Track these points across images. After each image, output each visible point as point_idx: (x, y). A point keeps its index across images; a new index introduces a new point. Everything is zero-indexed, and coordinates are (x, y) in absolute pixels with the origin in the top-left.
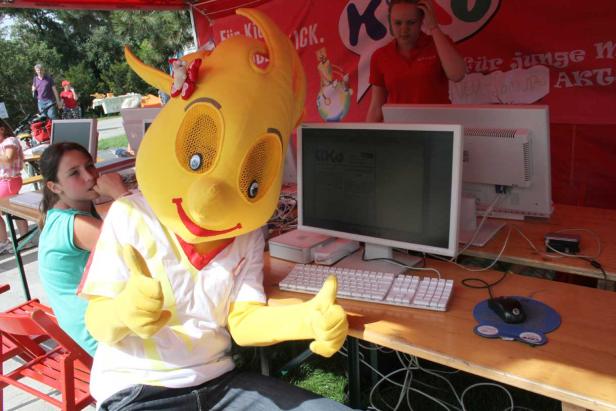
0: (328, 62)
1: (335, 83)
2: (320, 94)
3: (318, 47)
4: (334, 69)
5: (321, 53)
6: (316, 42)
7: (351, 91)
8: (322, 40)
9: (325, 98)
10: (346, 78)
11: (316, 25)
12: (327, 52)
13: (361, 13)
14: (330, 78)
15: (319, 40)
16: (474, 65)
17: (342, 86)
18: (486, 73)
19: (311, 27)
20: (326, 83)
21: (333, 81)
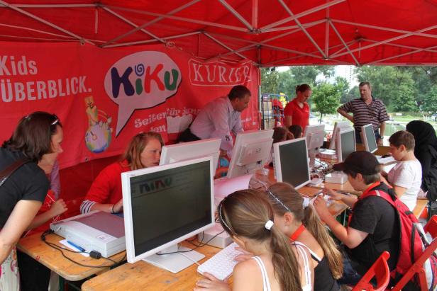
0: (95, 107)
1: (101, 123)
2: (88, 132)
3: (87, 94)
5: (89, 100)
6: (85, 91)
7: (112, 130)
8: (90, 90)
9: (93, 134)
10: (109, 120)
11: (84, 77)
12: (94, 100)
13: (121, 75)
14: (96, 120)
15: (87, 90)
16: (169, 112)
17: (105, 126)
18: (174, 116)
19: (81, 78)
20: (93, 123)
21: (99, 121)
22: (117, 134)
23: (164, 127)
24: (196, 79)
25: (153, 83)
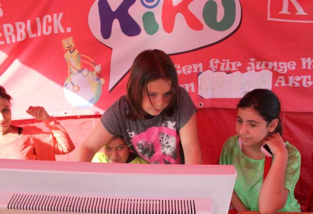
0: (76, 52)
1: (85, 72)
2: (67, 81)
3: (66, 35)
4: (83, 58)
5: (68, 42)
6: (62, 31)
7: (102, 81)
8: (69, 30)
9: (73, 85)
10: (98, 68)
11: (61, 15)
14: (78, 67)
15: (65, 30)
16: (219, 65)
17: (92, 76)
18: (228, 72)
19: (55, 15)
20: (74, 71)
21: (82, 70)
22: (110, 87)
23: (192, 85)
24: (285, 10)
25: (180, 19)
